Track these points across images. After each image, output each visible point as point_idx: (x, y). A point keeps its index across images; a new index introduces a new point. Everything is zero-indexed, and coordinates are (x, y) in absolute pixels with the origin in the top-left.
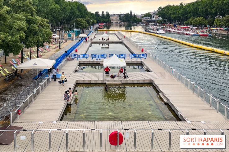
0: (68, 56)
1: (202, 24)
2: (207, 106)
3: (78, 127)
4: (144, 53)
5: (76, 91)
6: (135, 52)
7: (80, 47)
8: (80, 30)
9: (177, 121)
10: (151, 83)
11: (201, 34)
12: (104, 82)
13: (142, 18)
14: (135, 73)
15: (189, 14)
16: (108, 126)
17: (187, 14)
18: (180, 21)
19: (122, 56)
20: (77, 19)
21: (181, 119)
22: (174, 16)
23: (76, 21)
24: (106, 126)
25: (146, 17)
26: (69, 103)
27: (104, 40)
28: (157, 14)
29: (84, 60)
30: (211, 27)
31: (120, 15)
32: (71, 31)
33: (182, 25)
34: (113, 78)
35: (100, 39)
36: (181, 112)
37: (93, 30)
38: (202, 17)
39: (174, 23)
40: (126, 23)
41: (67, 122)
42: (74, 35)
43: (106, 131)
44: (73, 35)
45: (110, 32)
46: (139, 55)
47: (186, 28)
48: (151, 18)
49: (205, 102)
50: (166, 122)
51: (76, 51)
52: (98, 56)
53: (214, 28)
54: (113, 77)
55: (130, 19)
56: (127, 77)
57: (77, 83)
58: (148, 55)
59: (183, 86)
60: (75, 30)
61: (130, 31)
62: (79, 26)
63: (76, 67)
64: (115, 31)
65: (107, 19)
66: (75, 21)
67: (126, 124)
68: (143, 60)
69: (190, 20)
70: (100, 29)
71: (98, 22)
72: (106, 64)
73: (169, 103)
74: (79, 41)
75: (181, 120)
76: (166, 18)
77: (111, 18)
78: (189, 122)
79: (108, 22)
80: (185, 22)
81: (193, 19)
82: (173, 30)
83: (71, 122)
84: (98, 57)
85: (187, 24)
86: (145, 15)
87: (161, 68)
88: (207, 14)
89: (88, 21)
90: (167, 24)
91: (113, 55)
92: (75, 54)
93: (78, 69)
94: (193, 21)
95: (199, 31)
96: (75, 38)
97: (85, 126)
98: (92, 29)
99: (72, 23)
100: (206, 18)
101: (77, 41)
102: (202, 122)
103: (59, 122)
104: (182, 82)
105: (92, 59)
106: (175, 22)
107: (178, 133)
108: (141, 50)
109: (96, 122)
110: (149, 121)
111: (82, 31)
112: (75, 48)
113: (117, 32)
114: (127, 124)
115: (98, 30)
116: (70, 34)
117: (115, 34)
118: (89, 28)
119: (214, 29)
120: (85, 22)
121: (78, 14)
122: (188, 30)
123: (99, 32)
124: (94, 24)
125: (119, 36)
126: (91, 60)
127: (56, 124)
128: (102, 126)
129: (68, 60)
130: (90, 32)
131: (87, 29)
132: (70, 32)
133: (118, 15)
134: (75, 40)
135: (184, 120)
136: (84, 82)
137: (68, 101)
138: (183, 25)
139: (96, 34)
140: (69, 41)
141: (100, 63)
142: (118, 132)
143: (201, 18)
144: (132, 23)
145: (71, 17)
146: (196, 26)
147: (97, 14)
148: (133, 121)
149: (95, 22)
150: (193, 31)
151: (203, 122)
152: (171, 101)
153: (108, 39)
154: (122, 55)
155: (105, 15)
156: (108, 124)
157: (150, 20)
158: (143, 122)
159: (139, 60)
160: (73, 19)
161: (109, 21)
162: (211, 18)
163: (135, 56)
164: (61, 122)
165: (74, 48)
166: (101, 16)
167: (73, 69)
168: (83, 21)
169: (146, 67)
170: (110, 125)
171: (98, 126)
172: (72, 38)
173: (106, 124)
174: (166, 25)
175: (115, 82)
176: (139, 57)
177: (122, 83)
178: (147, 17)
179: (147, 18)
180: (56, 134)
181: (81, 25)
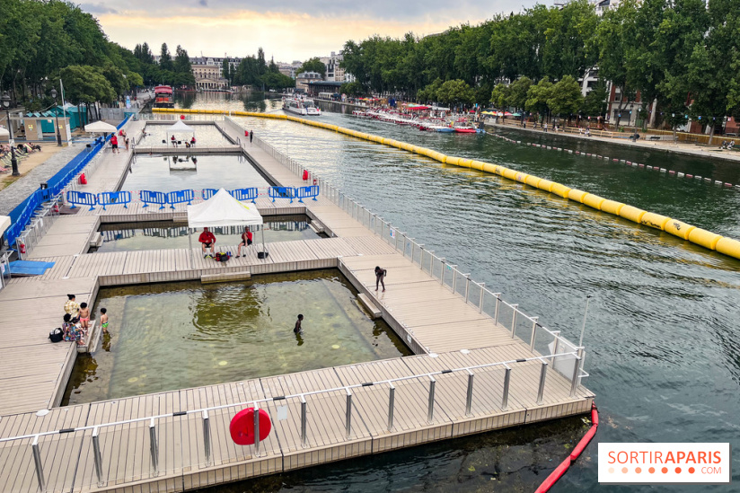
0: (55, 200)
1: (461, 100)
2: (472, 312)
3: (128, 413)
4: (310, 183)
5: (104, 311)
6: (284, 181)
7: (96, 168)
8: (88, 108)
9: (405, 358)
10: (336, 268)
11: (459, 127)
12: (195, 277)
13: (297, 74)
14: (290, 243)
15: (429, 69)
16: (223, 397)
17: (424, 69)
18: (405, 90)
19: (244, 194)
20: (71, 67)
21: (414, 350)
22: (389, 72)
23: (67, 75)
24: (217, 399)
25: (309, 71)
26: (83, 350)
27: (180, 143)
28: (342, 65)
29: (115, 211)
30: (483, 109)
31: (226, 61)
32: (49, 112)
33: (410, 101)
34: (221, 260)
35: (164, 141)
36: (415, 333)
37: (137, 111)
38: (462, 78)
39: (388, 94)
40: (247, 90)
41: (86, 406)
42: (64, 127)
43: (219, 412)
44: (60, 127)
45: (197, 118)
46: (296, 191)
47: (421, 109)
48: (323, 76)
49: (469, 302)
50: (379, 362)
51: (83, 181)
52: (166, 197)
53: (489, 111)
54: (223, 258)
55: (257, 78)
56: (267, 254)
57: (101, 288)
58: (321, 189)
59: (416, 268)
60: (67, 106)
61: (262, 114)
62: (82, 95)
63: (92, 236)
64: (213, 113)
65: (183, 74)
66: (63, 76)
67: (274, 384)
68: (308, 204)
69: (432, 86)
70: (160, 106)
71: (150, 82)
72: (197, 219)
73: (384, 316)
74: (88, 146)
75: (413, 354)
76: (368, 79)
77: (197, 70)
78: (433, 355)
79: (187, 84)
80: (420, 92)
81: (439, 86)
82: (387, 116)
83: (101, 405)
84: (167, 201)
85: (425, 100)
86: (304, 64)
87: (361, 226)
88: (474, 72)
89: (111, 77)
90: (370, 96)
91: (215, 192)
92: (82, 191)
93: (99, 240)
94: (440, 89)
95: (455, 120)
96: (69, 137)
97: (149, 409)
98: (129, 105)
99: (51, 80)
100: (472, 84)
101: (81, 146)
102: (462, 351)
103: (57, 410)
104: (414, 259)
105: (146, 206)
106: (393, 91)
107: (408, 387)
108: (301, 175)
109: (183, 392)
110: (337, 369)
111: (93, 113)
112: (75, 173)
113: (219, 119)
114: (277, 384)
115: (153, 109)
116: (50, 121)
117: (213, 124)
118: (120, 104)
119: (489, 116)
120: (103, 78)
121: (73, 48)
122: (426, 116)
123: (157, 118)
124: (134, 89)
125: (227, 132)
126: (141, 211)
127: (48, 418)
128: (204, 400)
129: (55, 212)
130: (126, 116)
131: (112, 104)
132: (49, 116)
133: (219, 60)
134: (70, 143)
135: (422, 352)
136: (127, 282)
137: (77, 343)
138: (414, 101)
139: (148, 124)
140: (49, 149)
141: (176, 218)
142: (256, 409)
143: (460, 82)
144: (267, 89)
145: (46, 61)
146: (445, 106)
147: (143, 52)
148: (292, 375)
149: (140, 81)
150: (440, 121)
151: (465, 351)
152: (390, 310)
153: (193, 141)
154: (245, 191)
155: (173, 59)
156: (222, 391)
157: (322, 81)
158: (320, 371)
159: (296, 204)
160: (54, 66)
161: (190, 81)
162: (483, 81)
163: (283, 192)
164: (65, 409)
165: (74, 169)
166: (158, 60)
167: (82, 241)
168: (95, 77)
169: (318, 225)
170: (229, 394)
171: (191, 402)
172: (59, 137)
173: (216, 393)
174: (366, 99)
175: (229, 274)
176: (296, 195)
177: (252, 275)
178: (312, 73)
179: (311, 75)
180: (54, 444)
181: (87, 90)
